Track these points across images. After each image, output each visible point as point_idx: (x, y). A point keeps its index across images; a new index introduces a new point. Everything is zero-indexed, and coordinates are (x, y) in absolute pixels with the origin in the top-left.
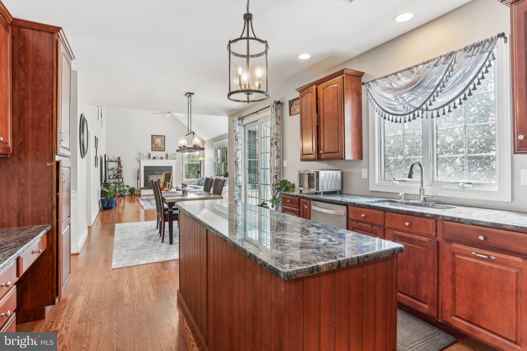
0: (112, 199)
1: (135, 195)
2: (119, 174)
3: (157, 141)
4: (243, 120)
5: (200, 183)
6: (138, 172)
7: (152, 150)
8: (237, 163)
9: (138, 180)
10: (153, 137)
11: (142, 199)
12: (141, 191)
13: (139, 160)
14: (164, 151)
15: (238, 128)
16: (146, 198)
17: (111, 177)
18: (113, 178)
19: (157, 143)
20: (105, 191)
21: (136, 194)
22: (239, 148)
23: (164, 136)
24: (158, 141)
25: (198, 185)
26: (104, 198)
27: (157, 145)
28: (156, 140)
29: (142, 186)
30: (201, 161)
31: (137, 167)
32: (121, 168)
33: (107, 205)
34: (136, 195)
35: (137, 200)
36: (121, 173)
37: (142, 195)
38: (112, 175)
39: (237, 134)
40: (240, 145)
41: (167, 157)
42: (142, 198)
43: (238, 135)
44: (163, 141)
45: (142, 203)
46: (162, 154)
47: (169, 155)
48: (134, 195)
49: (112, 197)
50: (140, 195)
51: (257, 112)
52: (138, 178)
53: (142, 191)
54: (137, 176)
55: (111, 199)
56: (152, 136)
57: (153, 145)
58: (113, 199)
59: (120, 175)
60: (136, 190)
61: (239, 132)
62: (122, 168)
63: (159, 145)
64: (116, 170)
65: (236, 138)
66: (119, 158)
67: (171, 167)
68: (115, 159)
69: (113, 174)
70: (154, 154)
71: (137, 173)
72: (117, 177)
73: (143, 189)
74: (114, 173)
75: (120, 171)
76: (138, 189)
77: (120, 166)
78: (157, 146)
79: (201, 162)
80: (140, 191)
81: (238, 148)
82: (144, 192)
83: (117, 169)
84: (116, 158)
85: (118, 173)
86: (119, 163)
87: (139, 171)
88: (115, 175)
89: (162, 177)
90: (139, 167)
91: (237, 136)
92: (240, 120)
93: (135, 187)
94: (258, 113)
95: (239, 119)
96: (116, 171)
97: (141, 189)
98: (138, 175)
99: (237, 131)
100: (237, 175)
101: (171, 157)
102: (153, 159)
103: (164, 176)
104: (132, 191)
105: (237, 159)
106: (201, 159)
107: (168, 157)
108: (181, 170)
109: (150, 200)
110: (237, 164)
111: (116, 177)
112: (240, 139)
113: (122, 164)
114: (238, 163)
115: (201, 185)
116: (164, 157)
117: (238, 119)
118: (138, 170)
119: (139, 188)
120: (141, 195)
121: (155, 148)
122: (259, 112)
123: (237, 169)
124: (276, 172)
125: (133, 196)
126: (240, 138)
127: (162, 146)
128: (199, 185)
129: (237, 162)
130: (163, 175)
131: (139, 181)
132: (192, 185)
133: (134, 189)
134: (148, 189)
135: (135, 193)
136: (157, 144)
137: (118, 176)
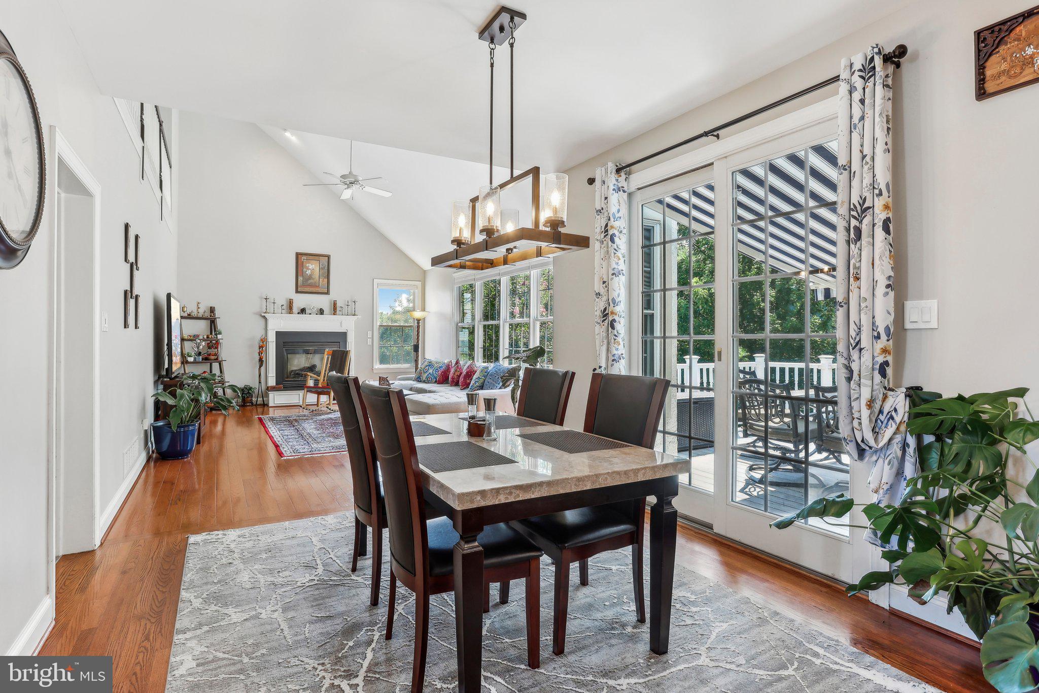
0: (188, 426)
1: (252, 404)
2: (213, 350)
3: (310, 267)
4: (629, 173)
5: (424, 377)
6: (261, 347)
7: (297, 292)
8: (611, 319)
9: (260, 366)
10: (300, 258)
11: (272, 419)
12: (267, 396)
13: (263, 315)
14: (328, 293)
15: (614, 198)
16: (283, 415)
17: (191, 359)
18: (195, 362)
19: (309, 272)
20: (165, 402)
21: (254, 403)
22: (620, 268)
23: (328, 257)
24: (312, 268)
25: (418, 381)
26: (160, 424)
27: (310, 277)
28: (308, 265)
29: (272, 382)
30: (418, 321)
31: (259, 334)
32: (216, 334)
33: (169, 446)
34: (256, 405)
35: (260, 420)
36: (217, 348)
37: (270, 405)
38: (193, 354)
39: (612, 219)
40: (621, 257)
41: (334, 309)
42: (272, 413)
43: (616, 224)
44: (323, 269)
45: (273, 430)
46: (322, 301)
47: (338, 305)
48: (248, 406)
49: (188, 422)
50: (265, 405)
51: (714, 133)
52: (261, 360)
53: (271, 395)
54: (257, 358)
55: (184, 427)
56: (298, 255)
57: (300, 279)
58: (190, 425)
59: (216, 355)
60: (256, 391)
61: (619, 211)
62: (219, 337)
63: (313, 279)
64: (204, 340)
65: (610, 232)
66: (212, 310)
67: (344, 335)
68: (201, 311)
69: (196, 349)
70: (301, 300)
71: (260, 349)
72: (206, 359)
73: (273, 389)
74: (198, 348)
75: (213, 344)
76: (260, 391)
77: (215, 331)
78: (310, 281)
79: (418, 323)
80: (265, 395)
81: (616, 267)
82: (277, 399)
83: (205, 337)
84: (203, 310)
85: (209, 348)
86: (213, 322)
87: (265, 343)
88: (200, 354)
89: (322, 359)
90: (263, 333)
91: (612, 227)
92: (623, 174)
93: (254, 384)
94: (718, 136)
95: (618, 171)
96: (203, 343)
97: (269, 389)
98: (260, 353)
99: (613, 209)
100: (611, 358)
101: (345, 310)
102: (298, 313)
103: (328, 358)
104: (246, 394)
105: (612, 305)
106: (418, 314)
107: (338, 309)
108: (369, 343)
109: (296, 421)
110: (614, 320)
111: (203, 359)
112: (621, 236)
113: (220, 324)
114: (616, 318)
115: (424, 382)
116: (327, 308)
117: (614, 169)
118: (262, 340)
119: (264, 387)
120: (268, 405)
121: (303, 285)
122: (721, 132)
123: (612, 337)
124: (885, 351)
125: (249, 408)
126: (621, 232)
127: (323, 281)
128: (421, 382)
129: (612, 313)
130: (326, 353)
131: (263, 369)
132: (400, 379)
133: (251, 388)
134: (286, 388)
135: (254, 399)
136: (310, 275)
137: (209, 355)
